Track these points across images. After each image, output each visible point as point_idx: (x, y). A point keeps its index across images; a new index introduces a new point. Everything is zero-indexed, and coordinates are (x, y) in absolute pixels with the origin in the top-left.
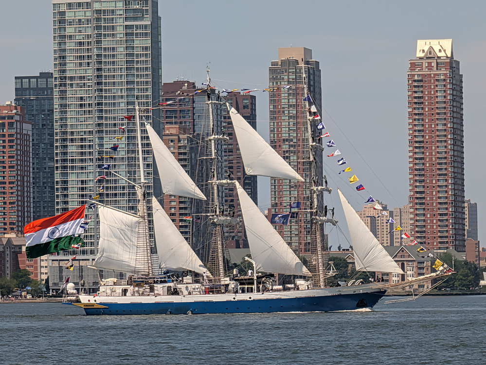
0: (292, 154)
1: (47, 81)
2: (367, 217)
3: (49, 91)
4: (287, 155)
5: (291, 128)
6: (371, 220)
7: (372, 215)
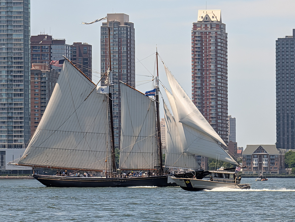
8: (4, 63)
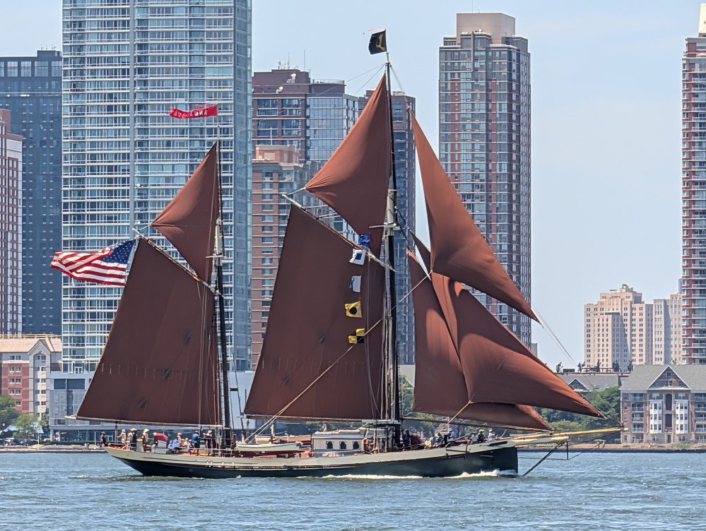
0: (477, 201)
1: (50, 64)
2: (607, 314)
3: (53, 83)
4: (469, 201)
5: (476, 155)
6: (613, 320)
7: (615, 311)
8: (182, 144)
